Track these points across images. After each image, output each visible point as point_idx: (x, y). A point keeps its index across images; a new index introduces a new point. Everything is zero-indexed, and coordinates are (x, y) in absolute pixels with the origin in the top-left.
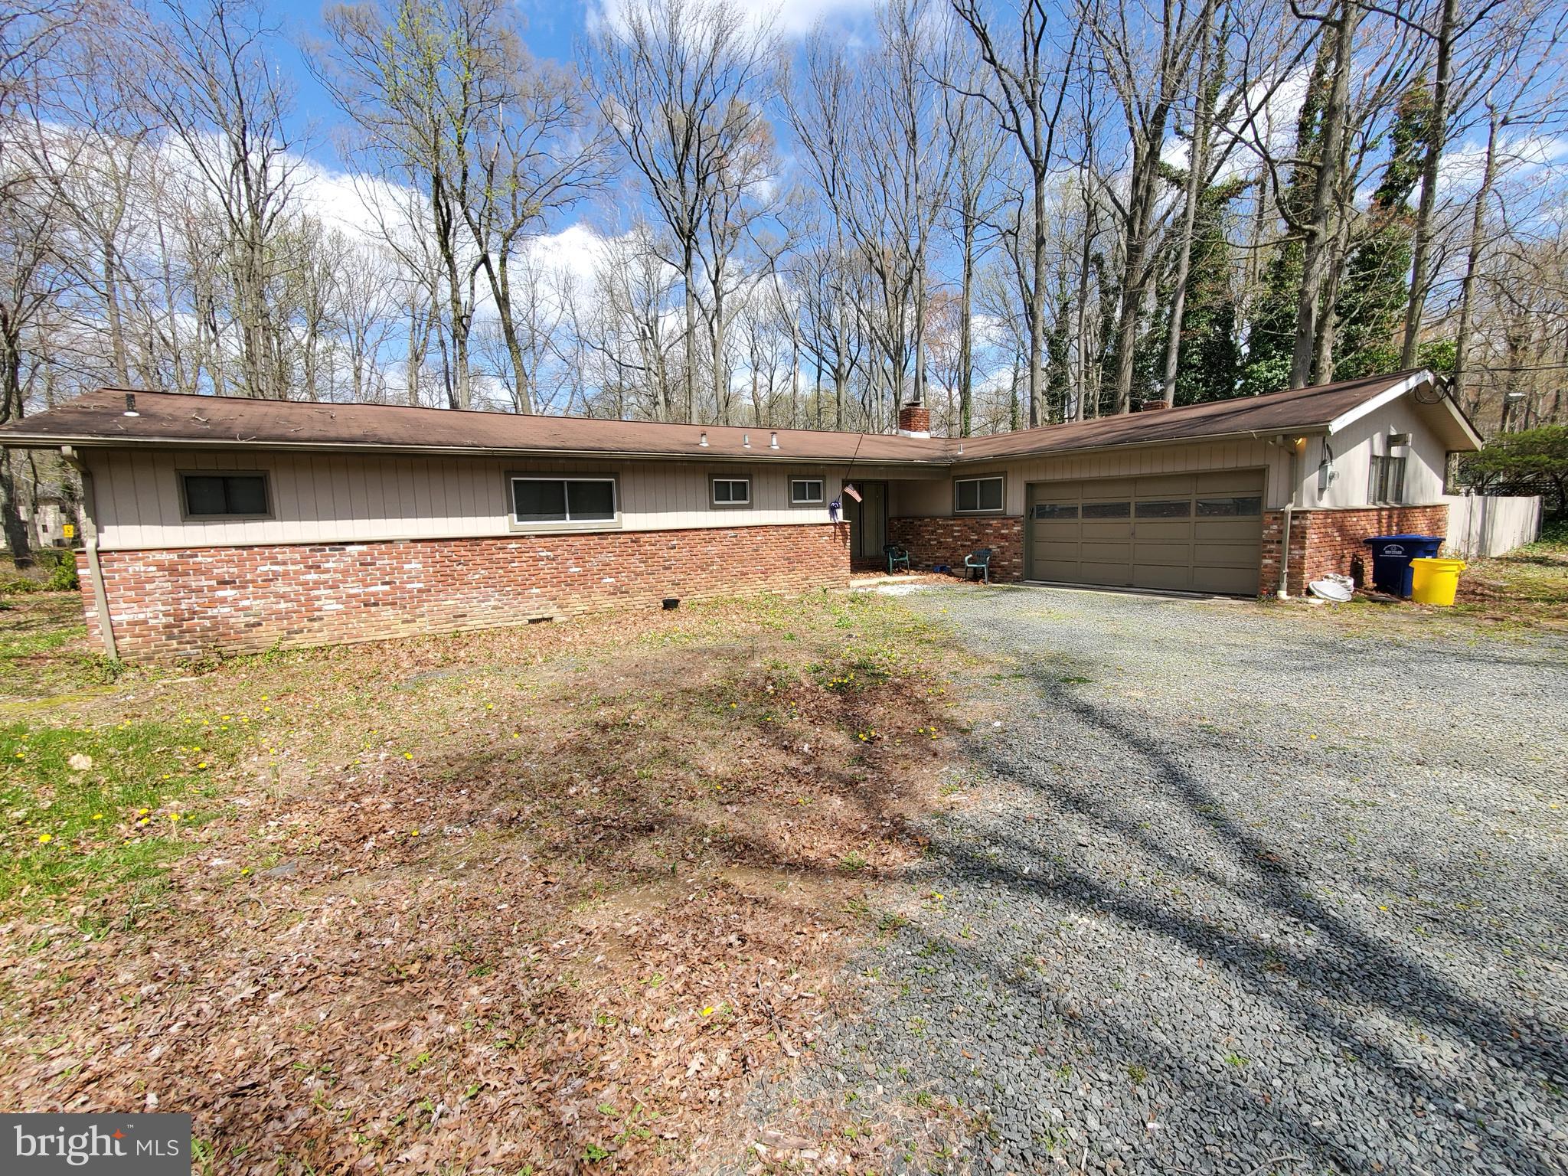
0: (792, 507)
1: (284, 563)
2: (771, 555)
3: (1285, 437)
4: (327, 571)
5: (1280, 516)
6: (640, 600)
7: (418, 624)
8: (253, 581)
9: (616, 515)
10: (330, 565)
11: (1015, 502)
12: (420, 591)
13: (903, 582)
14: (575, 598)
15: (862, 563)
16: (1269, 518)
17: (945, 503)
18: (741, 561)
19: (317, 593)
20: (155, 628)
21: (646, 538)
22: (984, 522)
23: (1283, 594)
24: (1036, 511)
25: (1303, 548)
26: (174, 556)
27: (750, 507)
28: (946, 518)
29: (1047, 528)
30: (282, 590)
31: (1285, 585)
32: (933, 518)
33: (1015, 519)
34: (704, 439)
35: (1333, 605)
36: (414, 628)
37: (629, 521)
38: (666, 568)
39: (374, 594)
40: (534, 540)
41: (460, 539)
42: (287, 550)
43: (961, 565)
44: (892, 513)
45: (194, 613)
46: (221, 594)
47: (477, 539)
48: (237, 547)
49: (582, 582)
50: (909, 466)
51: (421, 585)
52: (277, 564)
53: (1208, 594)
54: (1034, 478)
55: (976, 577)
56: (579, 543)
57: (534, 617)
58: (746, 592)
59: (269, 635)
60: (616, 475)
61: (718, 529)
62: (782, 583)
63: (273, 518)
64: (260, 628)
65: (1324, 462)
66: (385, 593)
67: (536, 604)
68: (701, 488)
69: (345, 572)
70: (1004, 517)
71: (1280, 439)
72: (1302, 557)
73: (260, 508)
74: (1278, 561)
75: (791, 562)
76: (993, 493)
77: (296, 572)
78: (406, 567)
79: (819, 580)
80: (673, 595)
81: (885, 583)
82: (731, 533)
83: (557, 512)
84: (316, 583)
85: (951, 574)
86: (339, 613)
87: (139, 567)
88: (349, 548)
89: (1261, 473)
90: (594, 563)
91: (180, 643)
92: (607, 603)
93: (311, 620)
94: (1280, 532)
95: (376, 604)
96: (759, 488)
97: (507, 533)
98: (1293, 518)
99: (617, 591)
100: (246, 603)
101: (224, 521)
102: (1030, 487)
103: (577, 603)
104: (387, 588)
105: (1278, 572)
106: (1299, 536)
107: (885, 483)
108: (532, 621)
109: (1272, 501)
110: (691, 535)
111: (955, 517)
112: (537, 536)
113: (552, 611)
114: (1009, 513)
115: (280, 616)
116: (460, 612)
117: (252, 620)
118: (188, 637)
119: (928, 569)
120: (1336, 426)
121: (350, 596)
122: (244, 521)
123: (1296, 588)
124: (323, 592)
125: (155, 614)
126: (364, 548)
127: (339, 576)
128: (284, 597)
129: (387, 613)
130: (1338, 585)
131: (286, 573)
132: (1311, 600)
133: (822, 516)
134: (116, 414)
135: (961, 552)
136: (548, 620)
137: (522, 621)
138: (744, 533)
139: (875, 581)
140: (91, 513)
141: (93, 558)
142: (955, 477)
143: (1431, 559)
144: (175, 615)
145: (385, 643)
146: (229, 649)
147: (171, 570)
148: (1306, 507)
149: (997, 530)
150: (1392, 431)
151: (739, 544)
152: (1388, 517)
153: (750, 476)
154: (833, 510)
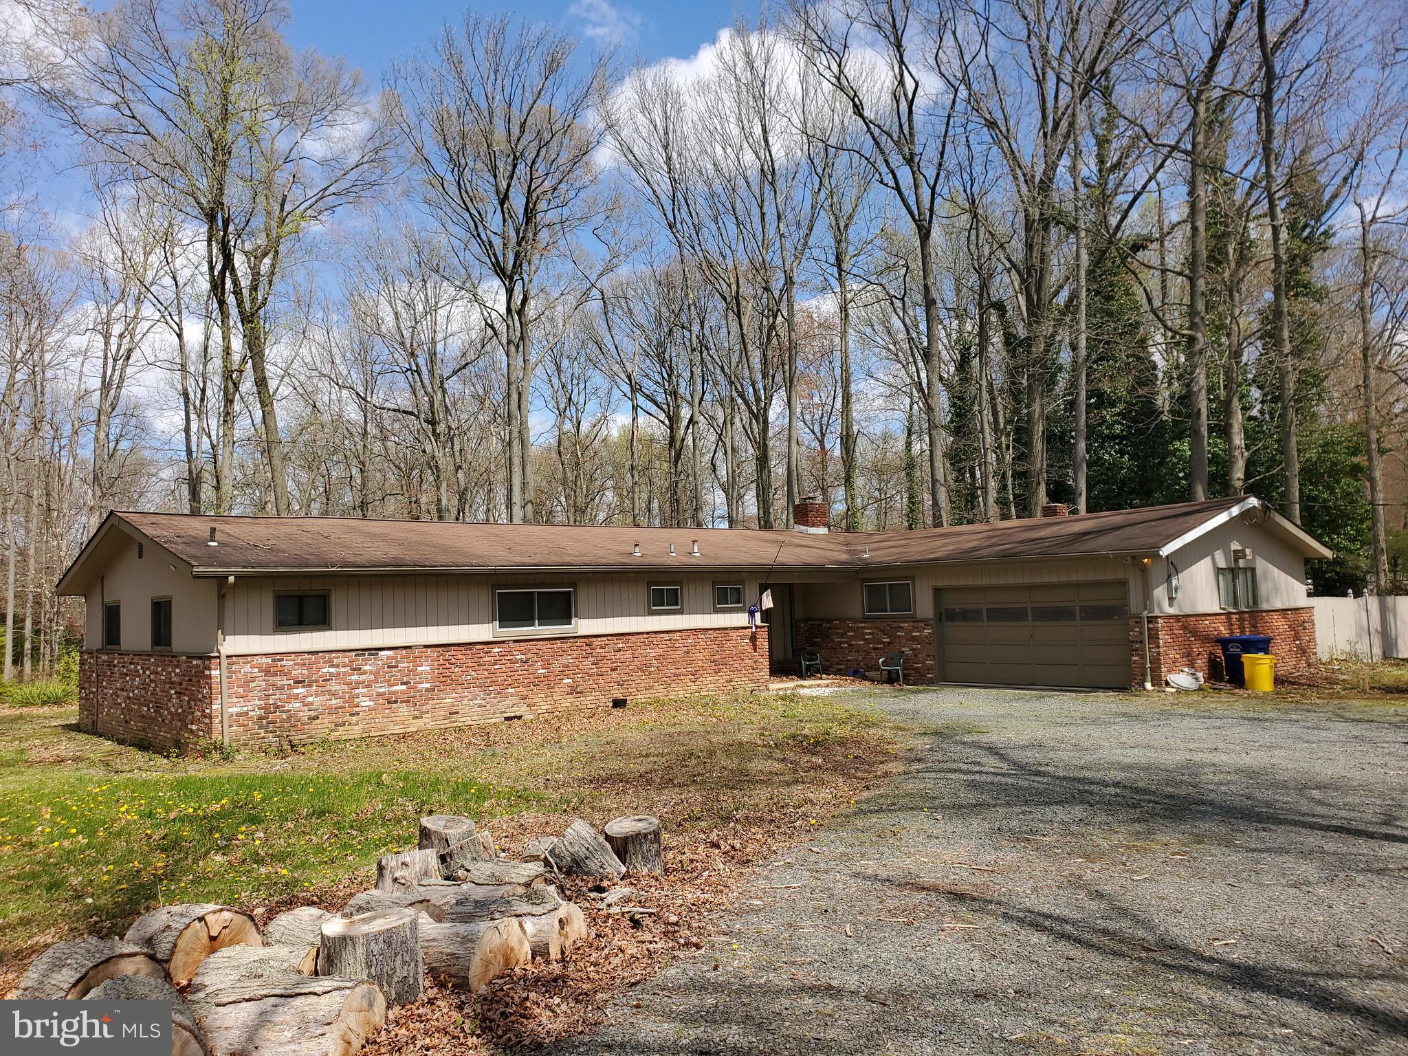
0: (716, 611)
1: (338, 666)
2: (700, 657)
3: (1133, 558)
4: (365, 673)
5: (1139, 621)
6: (591, 700)
7: (424, 720)
8: (317, 681)
9: (573, 621)
10: (367, 668)
11: (924, 605)
12: (427, 690)
13: (818, 686)
14: (540, 698)
15: (780, 669)
16: (1132, 622)
17: (855, 605)
18: (674, 663)
19: (357, 691)
20: (251, 719)
21: (597, 642)
22: (896, 625)
23: (1148, 686)
24: (945, 615)
25: (1158, 647)
26: (269, 660)
27: (681, 612)
28: (856, 621)
29: (956, 630)
30: (333, 689)
31: (1149, 678)
32: (843, 620)
33: (926, 622)
34: (637, 549)
35: (1181, 691)
36: (420, 723)
37: (584, 626)
38: (613, 670)
39: (395, 693)
40: (512, 645)
41: (458, 645)
42: (340, 654)
43: (876, 667)
44: (798, 614)
45: (278, 707)
46: (295, 691)
47: (470, 644)
48: (309, 653)
49: (547, 683)
50: (821, 571)
51: (428, 685)
52: (333, 666)
53: (1095, 688)
54: (940, 583)
55: (891, 679)
56: (545, 646)
57: (508, 715)
58: (679, 693)
59: (321, 728)
60: (574, 585)
61: (655, 633)
62: (709, 685)
63: (330, 628)
64: (318, 721)
65: (1169, 576)
66: (403, 692)
67: (510, 704)
68: (641, 594)
69: (376, 674)
70: (914, 619)
71: (1129, 559)
72: (1158, 654)
73: (322, 621)
74: (1143, 657)
75: (717, 665)
76: (902, 598)
77: (345, 673)
78: (420, 669)
79: (743, 684)
80: (619, 696)
81: (802, 686)
82: (666, 636)
83: (527, 620)
84: (358, 683)
85: (865, 678)
86: (370, 709)
87: (248, 668)
88: (382, 653)
89: (1123, 584)
90: (556, 666)
91: (266, 732)
92: (565, 702)
93: (352, 715)
94: (1141, 633)
95: (396, 702)
96: (689, 594)
97: (492, 639)
98: (1149, 622)
99: (574, 691)
100: (310, 699)
101: (299, 631)
102: (937, 591)
103: (542, 703)
104: (404, 687)
105: (1144, 668)
106: (1154, 637)
107: (790, 586)
108: (507, 719)
109: (1134, 605)
110: (633, 638)
111: (865, 619)
112: (515, 641)
113: (523, 710)
114: (919, 615)
115: (333, 711)
116: (454, 709)
117: (312, 714)
118: (271, 727)
119: (839, 672)
120: (1165, 551)
121: (379, 694)
122: (312, 631)
123: (1157, 681)
124: (361, 691)
125: (252, 707)
126: (391, 653)
127: (372, 677)
128: (334, 694)
129: (403, 710)
130: (1189, 678)
131: (338, 674)
132: (1168, 689)
133: (741, 619)
134: (201, 543)
135: (873, 655)
136: (519, 717)
137: (499, 719)
138: (677, 636)
139: (791, 684)
140: (221, 626)
141: (224, 661)
142: (864, 580)
143: (1261, 655)
144: (266, 709)
145: (404, 736)
146: (296, 738)
147: (267, 672)
148: (1157, 613)
149: (908, 632)
150: (1235, 546)
151: (673, 646)
152: (1241, 620)
153: (680, 583)
154: (752, 614)
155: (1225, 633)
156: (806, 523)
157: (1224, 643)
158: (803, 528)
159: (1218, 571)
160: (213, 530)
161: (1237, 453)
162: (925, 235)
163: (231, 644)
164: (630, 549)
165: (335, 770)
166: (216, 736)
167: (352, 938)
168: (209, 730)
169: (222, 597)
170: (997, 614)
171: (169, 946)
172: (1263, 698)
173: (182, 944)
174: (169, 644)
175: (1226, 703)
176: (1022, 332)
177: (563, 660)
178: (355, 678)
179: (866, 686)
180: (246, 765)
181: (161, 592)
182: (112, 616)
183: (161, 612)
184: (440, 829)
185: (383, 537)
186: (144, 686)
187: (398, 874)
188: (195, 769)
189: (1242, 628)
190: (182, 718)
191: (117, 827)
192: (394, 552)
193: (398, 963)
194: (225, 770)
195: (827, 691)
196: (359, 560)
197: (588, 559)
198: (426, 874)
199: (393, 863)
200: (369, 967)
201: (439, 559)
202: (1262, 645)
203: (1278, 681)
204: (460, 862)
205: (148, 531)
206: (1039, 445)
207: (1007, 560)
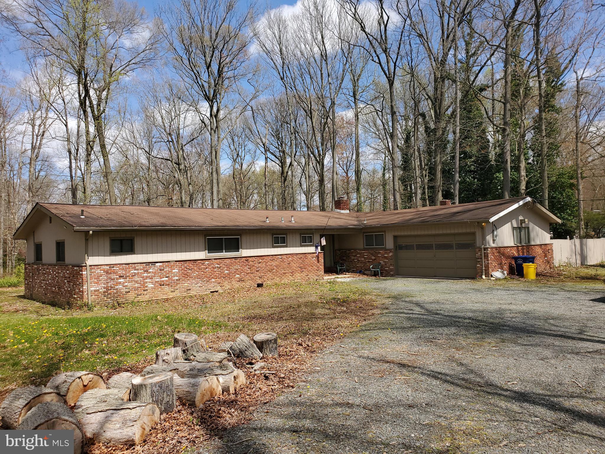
0: (302, 246)
1: (138, 270)
2: (294, 265)
3: (478, 223)
4: (150, 273)
5: (480, 249)
6: (248, 284)
7: (176, 293)
8: (129, 276)
9: (240, 250)
10: (151, 270)
11: (389, 243)
12: (177, 280)
13: (345, 277)
14: (226, 283)
15: (328, 270)
16: (477, 250)
17: (360, 243)
18: (284, 268)
19: (146, 280)
20: (100, 293)
21: (250, 259)
22: (377, 251)
23: (484, 277)
24: (398, 247)
25: (488, 260)
26: (108, 267)
27: (286, 246)
28: (360, 250)
29: (403, 254)
30: (136, 280)
31: (484, 273)
32: (355, 250)
33: (390, 250)
34: (267, 220)
35: (497, 279)
36: (174, 294)
37: (245, 252)
38: (257, 271)
39: (163, 281)
40: (214, 261)
41: (190, 261)
42: (139, 265)
43: (369, 269)
44: (337, 247)
45: (112, 287)
46: (120, 281)
47: (195, 260)
48: (125, 264)
49: (229, 277)
50: (346, 229)
51: (177, 278)
52: (136, 270)
53: (462, 278)
54: (396, 234)
55: (375, 274)
56: (228, 261)
57: (212, 290)
58: (285, 281)
59: (131, 296)
60: (240, 235)
61: (275, 255)
62: (298, 277)
63: (134, 253)
64: (130, 293)
65: (493, 231)
66: (166, 281)
67: (213, 286)
68: (269, 239)
69: (155, 273)
70: (385, 249)
71: (476, 223)
72: (488, 263)
73: (131, 251)
74: (482, 265)
75: (302, 269)
76: (380, 240)
77: (141, 273)
78: (174, 271)
79: (313, 277)
80: (260, 282)
81: (338, 278)
82: (280, 257)
83: (220, 250)
84: (147, 277)
85: (364, 274)
86: (152, 288)
87: (99, 271)
88: (157, 264)
89: (474, 234)
90: (232, 269)
91: (107, 298)
92: (237, 285)
93: (144, 291)
94: (481, 255)
95: (163, 285)
96: (290, 239)
97: (205, 258)
98: (484, 250)
99: (241, 280)
100: (126, 284)
101: (121, 255)
102: (395, 237)
103: (227, 286)
104: (167, 279)
105: (482, 270)
106: (486, 256)
107: (333, 235)
108: (211, 292)
109: (478, 243)
110: (266, 258)
111: (365, 249)
112: (215, 259)
113: (218, 288)
114: (387, 247)
115: (136, 289)
116: (188, 288)
117: (127, 290)
118: (109, 296)
119: (353, 272)
120: (492, 220)
121: (156, 282)
122: (126, 255)
123: (487, 275)
124: (148, 280)
125: (101, 288)
126: (161, 264)
127: (153, 274)
128: (136, 282)
129: (166, 288)
130: (501, 273)
131: (138, 273)
132: (492, 278)
133: (312, 249)
134: (77, 217)
135: (368, 264)
136: (217, 291)
137: (208, 292)
138: (284, 257)
139: (333, 277)
140: (86, 252)
141: (88, 268)
142: (364, 233)
143: (531, 264)
144: (107, 288)
145: (167, 300)
146: (120, 301)
147: (107, 272)
148: (488, 246)
149: (383, 255)
150: (521, 218)
151: (283, 261)
152: (523, 249)
153: (286, 234)
154: (317, 247)
155: (516, 254)
156: (340, 209)
157: (516, 259)
158: (338, 210)
159: (514, 228)
160: (82, 211)
161: (522, 178)
162: (391, 83)
163: (91, 261)
164: (265, 219)
165: (137, 314)
166: (85, 300)
167: (145, 385)
168: (82, 298)
169: (87, 240)
170: (420, 247)
171: (66, 389)
172: (531, 282)
173: (71, 388)
174: (64, 260)
175: (516, 284)
176: (432, 126)
177: (236, 267)
178: (145, 275)
179: (365, 278)
180: (98, 312)
181: (60, 238)
182: (38, 249)
183: (60, 246)
184: (183, 339)
185: (157, 214)
186: (53, 279)
187: (165, 358)
188: (77, 314)
189: (523, 252)
190: (70, 292)
191: (43, 339)
192: (162, 221)
193: (165, 395)
194: (89, 315)
195: (348, 280)
196: (146, 224)
197: (246, 224)
198: (177, 358)
199: (163, 353)
200: (152, 397)
201: (182, 224)
202: (531, 260)
203: (537, 275)
204: (191, 353)
205: (54, 211)
206: (439, 175)
207: (424, 224)
